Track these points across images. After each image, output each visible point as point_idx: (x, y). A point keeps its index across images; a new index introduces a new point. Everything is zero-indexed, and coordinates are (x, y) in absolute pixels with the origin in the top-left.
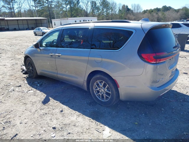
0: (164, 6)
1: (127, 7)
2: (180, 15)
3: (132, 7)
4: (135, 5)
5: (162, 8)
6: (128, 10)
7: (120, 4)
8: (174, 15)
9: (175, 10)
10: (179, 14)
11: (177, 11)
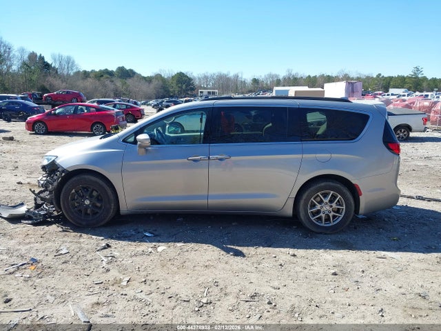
0: (119, 68)
1: (42, 58)
2: (155, 88)
3: (55, 61)
4: (61, 57)
5: (116, 71)
6: (47, 66)
7: (22, 50)
8: (145, 88)
9: (144, 78)
10: (152, 86)
11: (149, 80)
